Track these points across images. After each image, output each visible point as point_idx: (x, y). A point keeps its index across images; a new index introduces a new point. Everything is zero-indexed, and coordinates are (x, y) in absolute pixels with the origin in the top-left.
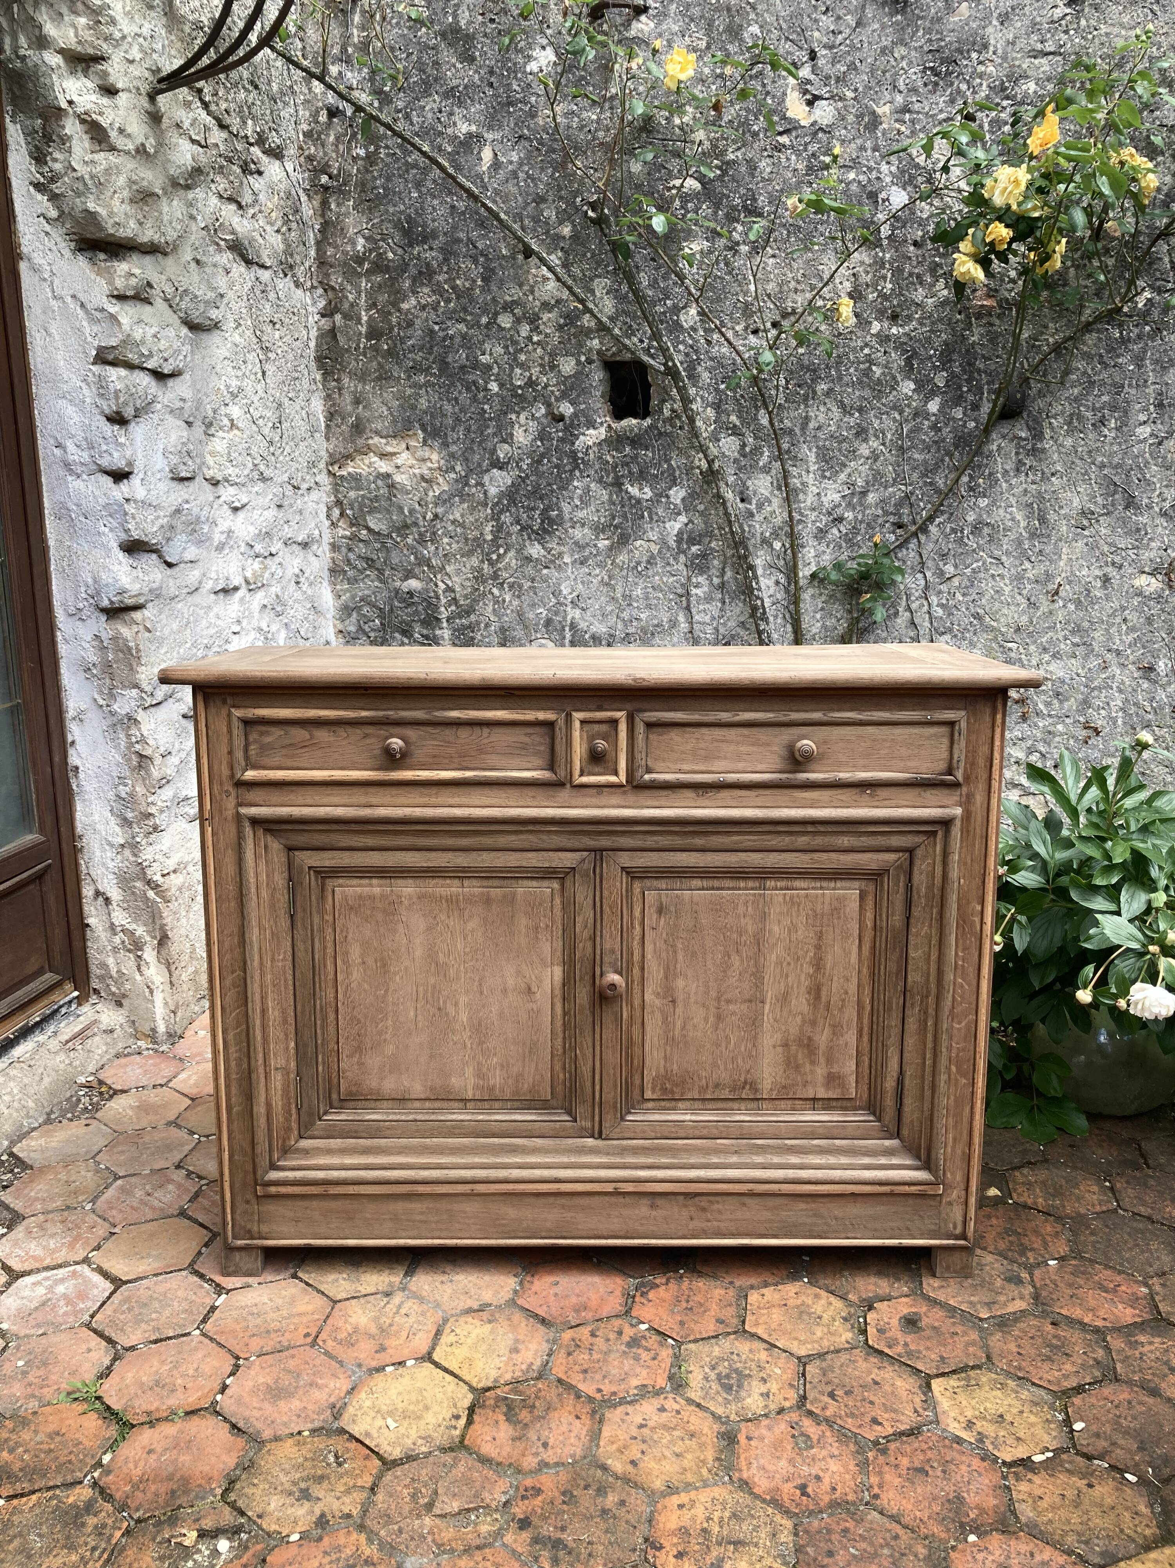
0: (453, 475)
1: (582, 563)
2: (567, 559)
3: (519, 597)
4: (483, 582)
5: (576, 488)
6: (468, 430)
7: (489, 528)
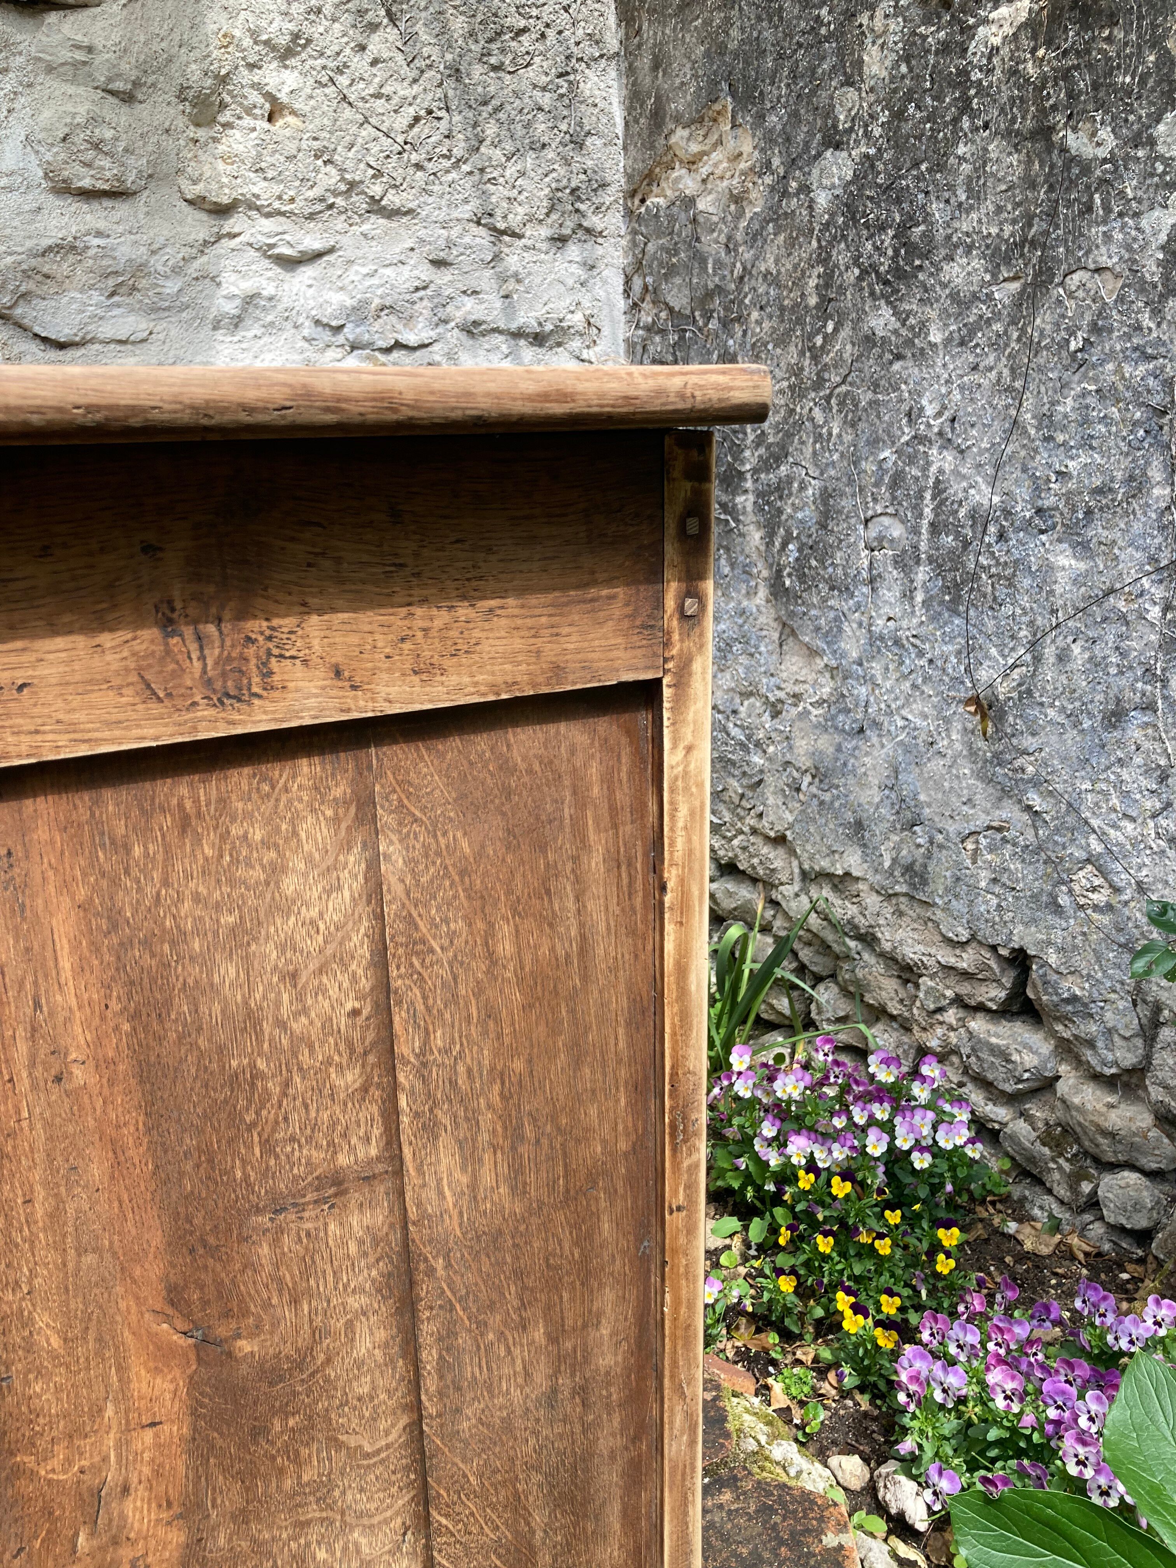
0: (768, 180)
1: (962, 343)
2: (936, 336)
3: (853, 425)
4: (802, 396)
5: (961, 159)
6: (794, 76)
7: (813, 282)
